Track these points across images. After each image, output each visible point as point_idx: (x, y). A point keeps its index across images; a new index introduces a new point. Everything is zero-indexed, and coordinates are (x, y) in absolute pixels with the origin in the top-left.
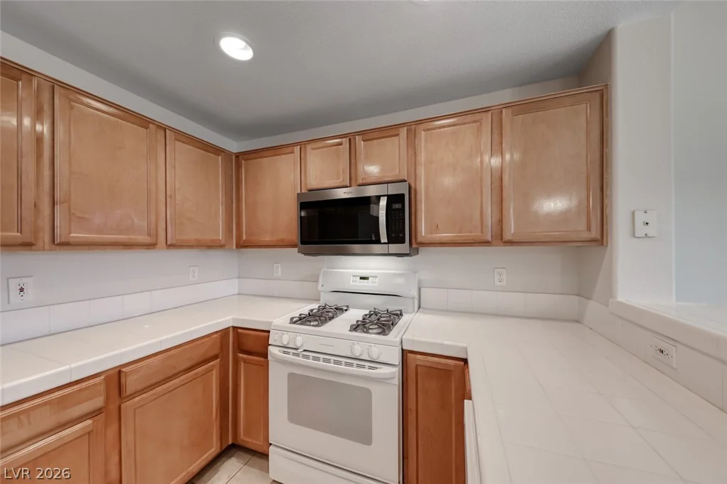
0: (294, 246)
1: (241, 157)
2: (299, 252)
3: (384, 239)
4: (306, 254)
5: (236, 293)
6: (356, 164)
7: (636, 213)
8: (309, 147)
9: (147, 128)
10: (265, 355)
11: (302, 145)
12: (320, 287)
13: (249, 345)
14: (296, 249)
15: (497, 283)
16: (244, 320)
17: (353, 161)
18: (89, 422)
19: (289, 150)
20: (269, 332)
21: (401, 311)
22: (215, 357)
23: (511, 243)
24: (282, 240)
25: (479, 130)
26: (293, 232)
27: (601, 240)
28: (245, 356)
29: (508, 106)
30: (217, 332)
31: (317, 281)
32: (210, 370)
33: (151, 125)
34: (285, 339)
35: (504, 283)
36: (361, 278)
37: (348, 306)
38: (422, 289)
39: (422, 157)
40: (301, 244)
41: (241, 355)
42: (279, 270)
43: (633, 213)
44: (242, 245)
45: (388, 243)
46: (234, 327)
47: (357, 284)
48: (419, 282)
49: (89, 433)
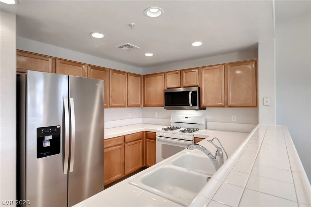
0: (162, 106)
1: (145, 76)
2: (164, 108)
3: (191, 105)
4: (167, 109)
5: (141, 122)
6: (182, 80)
7: (264, 98)
8: (167, 74)
9: (124, 74)
10: (155, 140)
11: (166, 73)
12: (171, 121)
13: (150, 136)
14: (163, 107)
15: (233, 120)
16: (149, 129)
17: (182, 79)
18: (120, 146)
19: (161, 74)
20: (156, 132)
21: (198, 129)
22: (141, 139)
23: (230, 107)
24: (159, 105)
25: (221, 70)
26: (162, 102)
27: (256, 106)
28: (149, 140)
29: (229, 64)
30: (141, 132)
31: (170, 119)
32: (140, 142)
33: (125, 74)
34: (161, 134)
35: (235, 120)
36: (185, 118)
37: (180, 127)
38: (207, 122)
39: (203, 78)
40: (165, 106)
41: (148, 140)
42: (156, 115)
43: (263, 99)
44: (145, 106)
45: (192, 106)
46: (145, 131)
47: (184, 119)
48: (206, 120)
49: (120, 148)
